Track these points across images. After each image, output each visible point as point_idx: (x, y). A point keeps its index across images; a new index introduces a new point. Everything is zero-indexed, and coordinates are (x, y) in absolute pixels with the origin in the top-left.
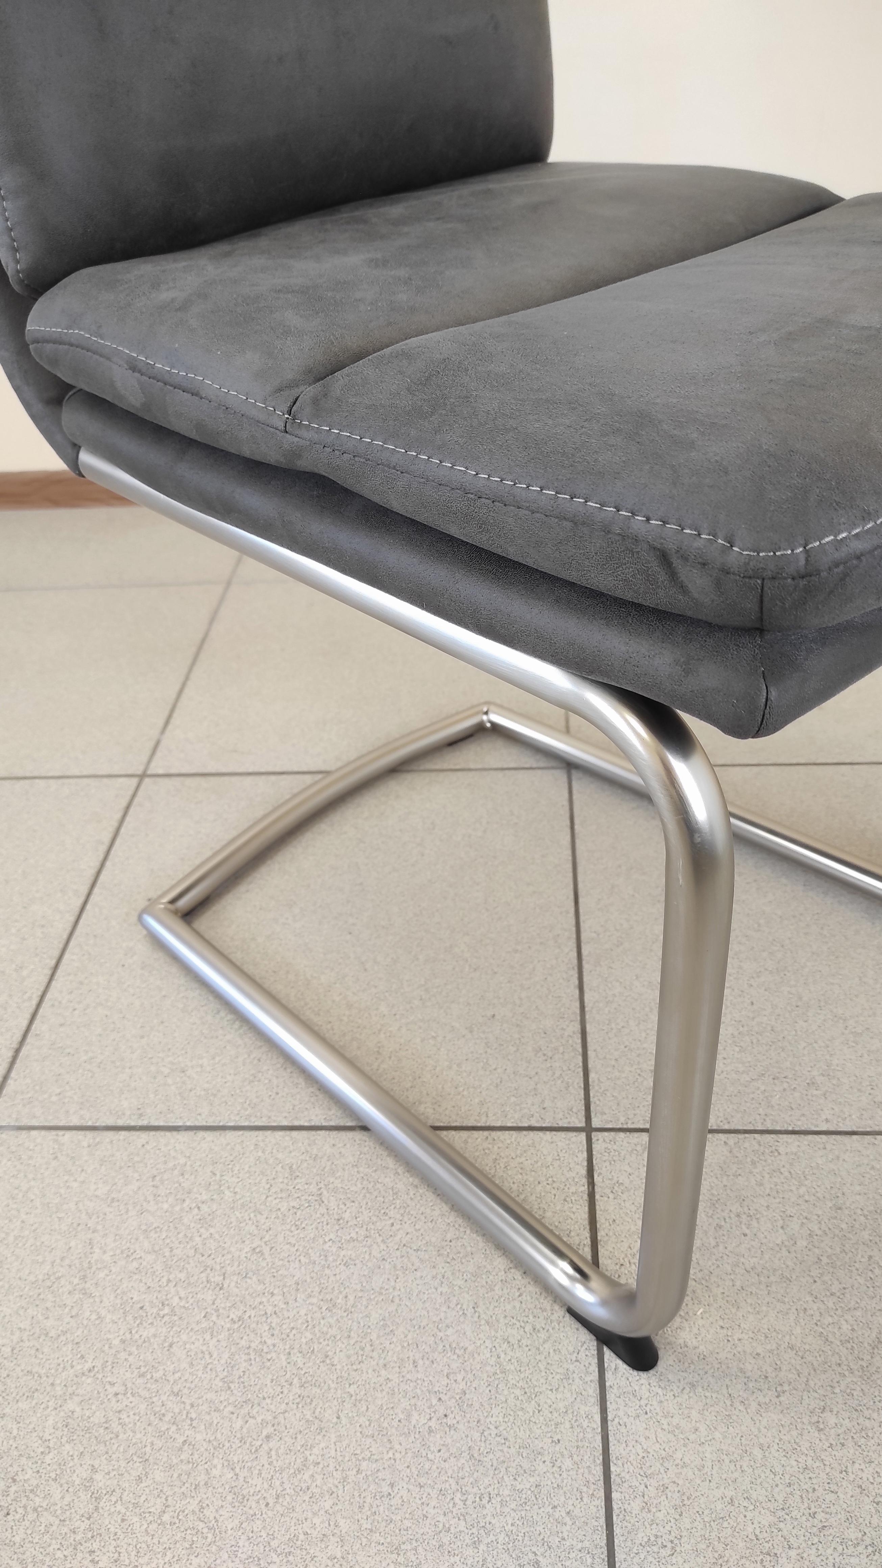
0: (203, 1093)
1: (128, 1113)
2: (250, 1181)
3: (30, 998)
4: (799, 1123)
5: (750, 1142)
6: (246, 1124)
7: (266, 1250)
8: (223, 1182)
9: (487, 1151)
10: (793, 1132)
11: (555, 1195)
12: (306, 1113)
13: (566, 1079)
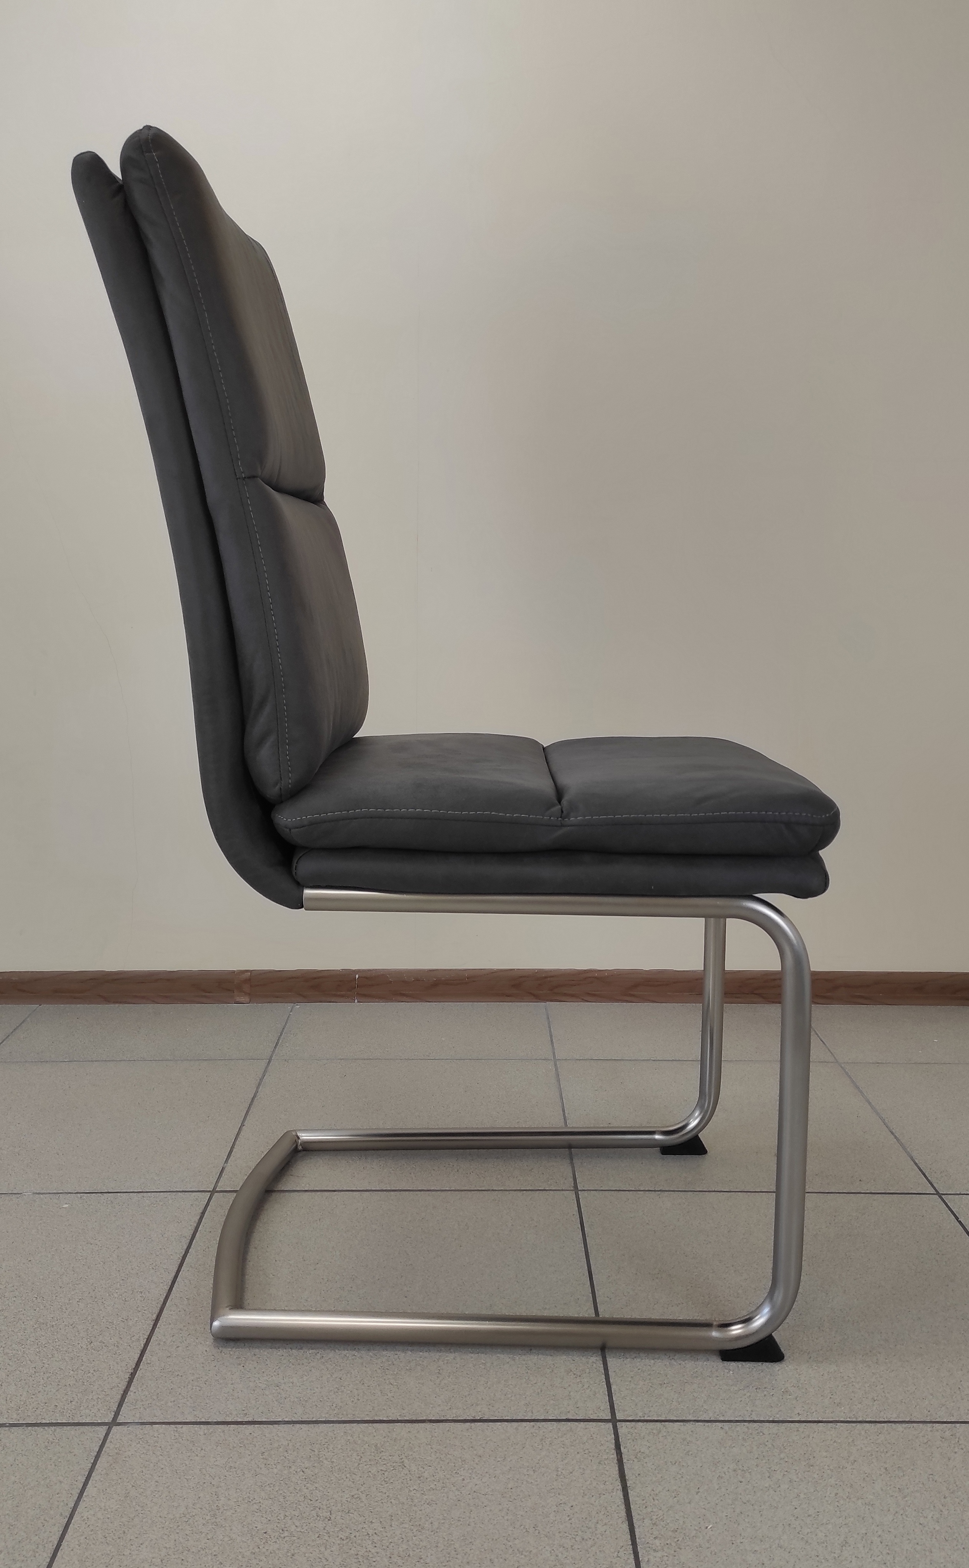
0: (296, 1400)
1: (234, 1413)
2: (343, 1455)
3: (138, 1340)
4: (778, 1416)
5: (741, 1427)
6: (335, 1419)
7: (363, 1497)
8: (321, 1456)
9: (534, 1434)
10: (773, 1422)
11: (591, 1460)
12: (384, 1412)
13: (593, 1389)
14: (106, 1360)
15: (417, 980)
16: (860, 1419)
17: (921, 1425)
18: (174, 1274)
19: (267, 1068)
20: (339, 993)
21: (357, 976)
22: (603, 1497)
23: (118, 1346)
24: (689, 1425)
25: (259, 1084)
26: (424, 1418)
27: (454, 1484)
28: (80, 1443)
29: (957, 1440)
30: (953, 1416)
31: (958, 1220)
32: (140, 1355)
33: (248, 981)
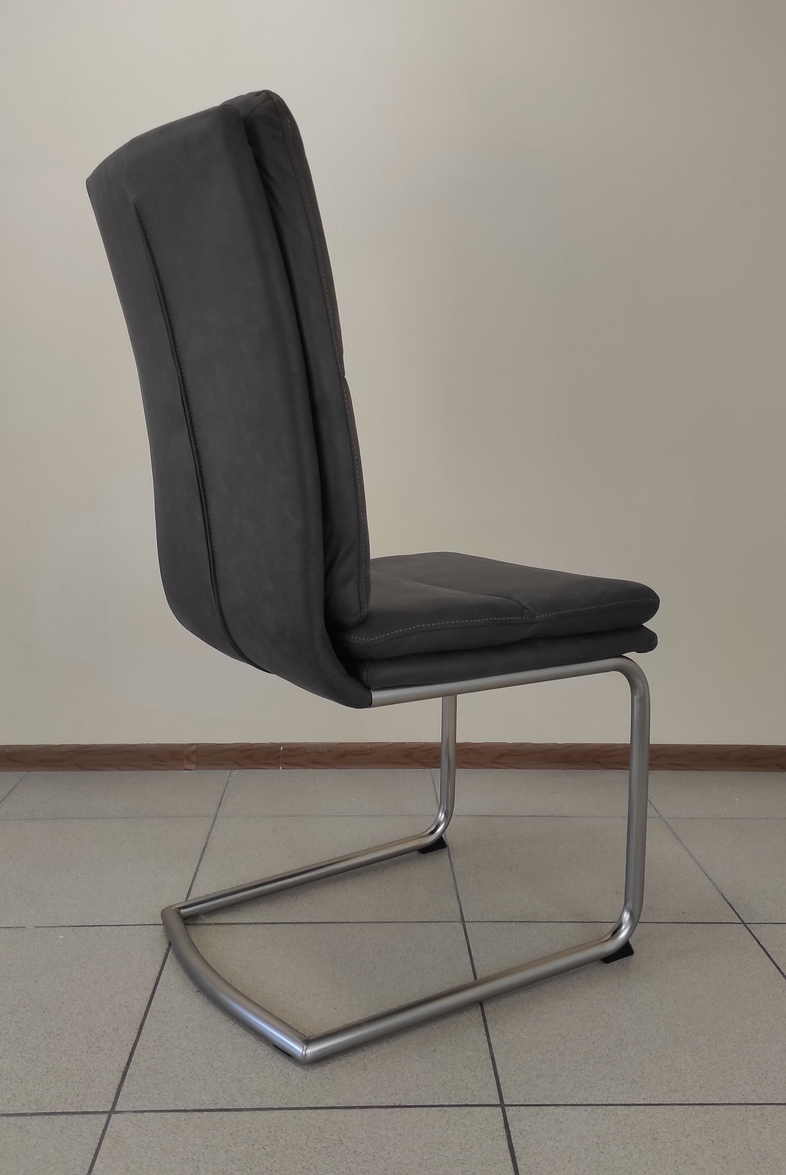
0: (255, 1092)
1: (207, 1103)
2: (294, 1135)
3: (127, 1045)
4: (628, 1100)
6: (286, 1106)
7: (312, 1168)
8: (277, 1136)
9: (441, 1117)
14: (103, 1062)
15: (329, 751)
16: (691, 1102)
17: (738, 1106)
18: (151, 991)
19: (213, 823)
20: (267, 762)
21: (282, 748)
22: (497, 1165)
23: (111, 1051)
24: (561, 1109)
25: (209, 837)
26: (356, 1105)
27: (382, 1157)
28: (87, 1128)
29: (766, 1118)
30: (762, 1099)
31: (759, 944)
32: (129, 1057)
33: (194, 752)
